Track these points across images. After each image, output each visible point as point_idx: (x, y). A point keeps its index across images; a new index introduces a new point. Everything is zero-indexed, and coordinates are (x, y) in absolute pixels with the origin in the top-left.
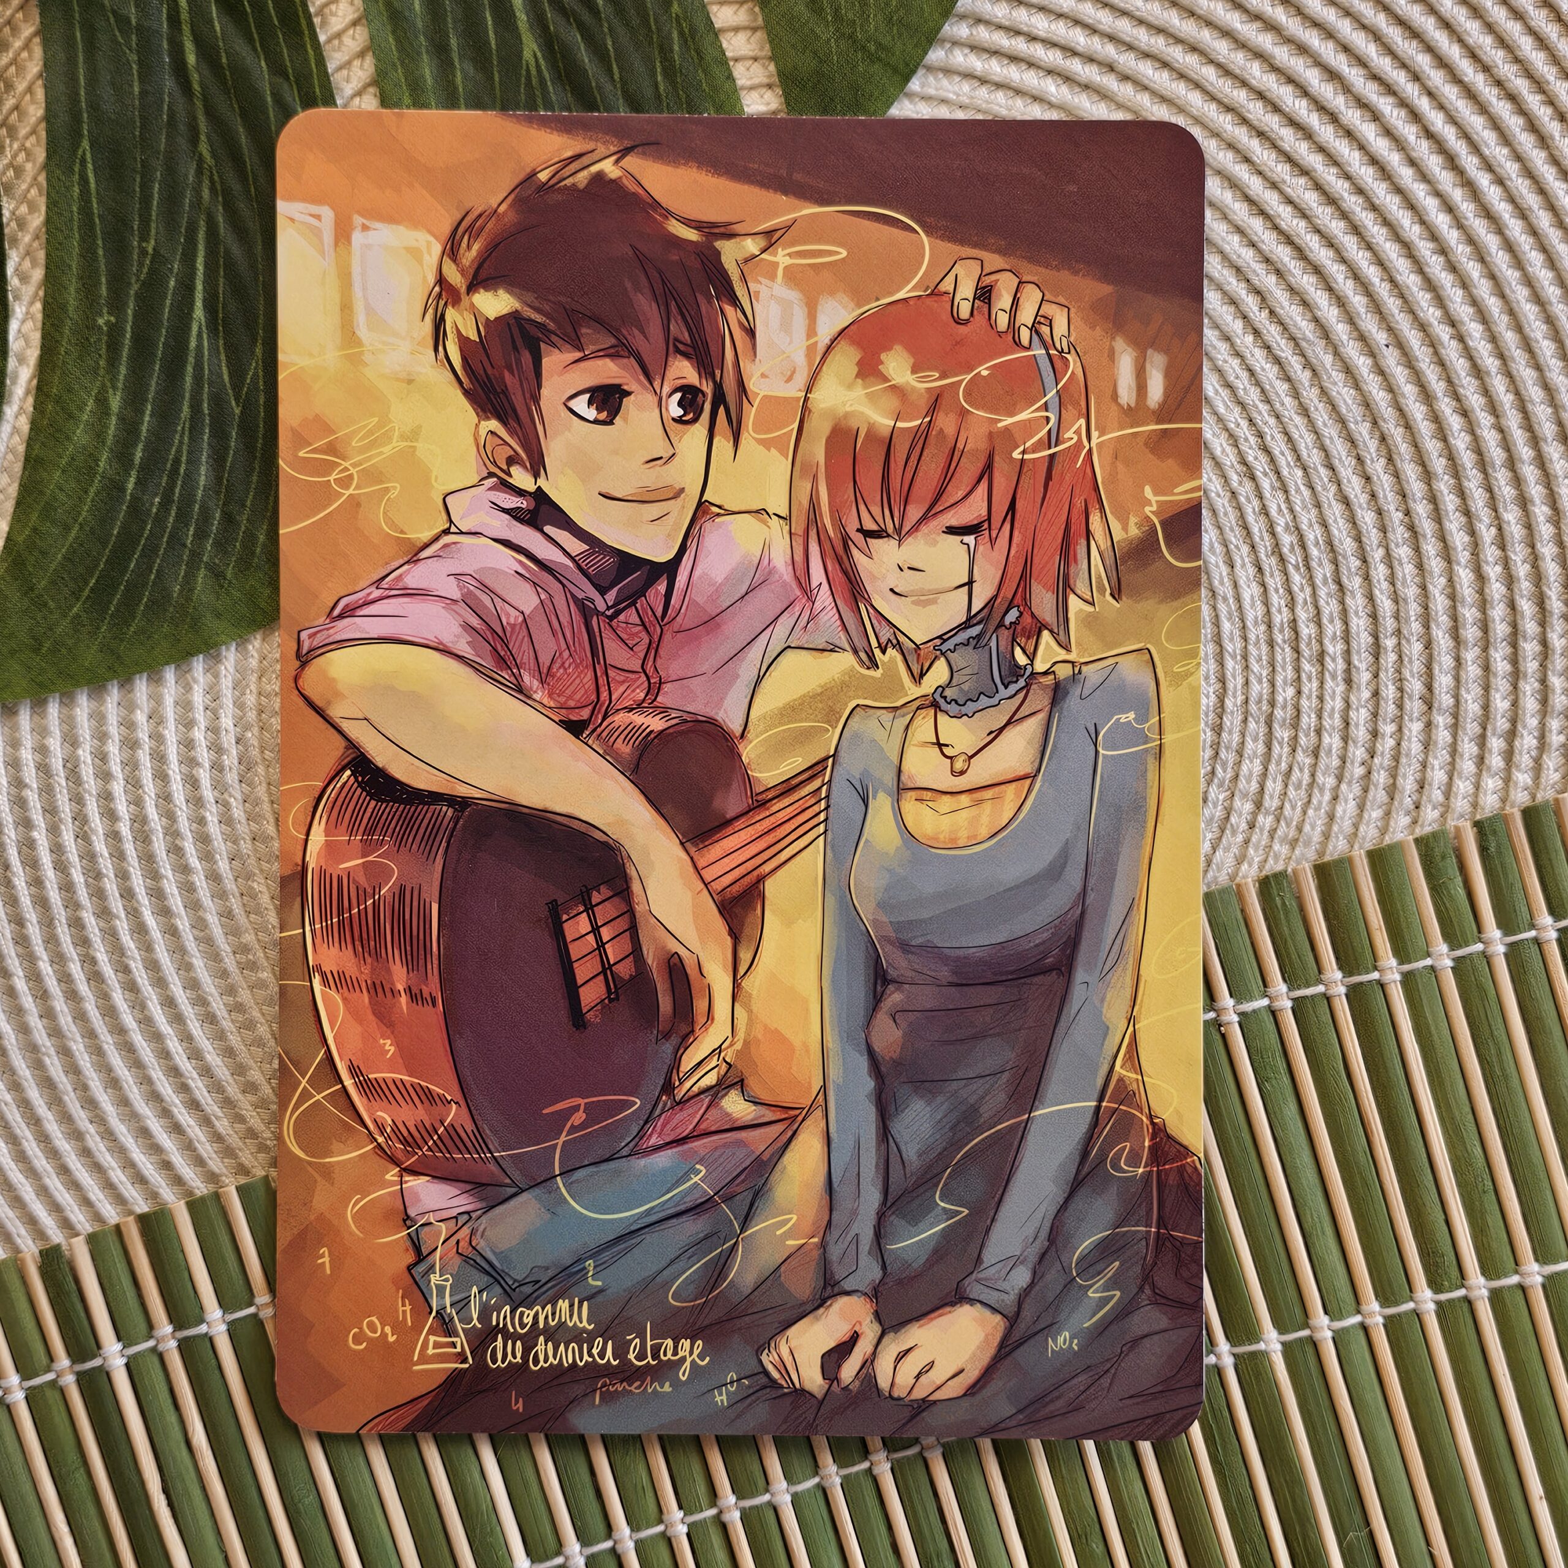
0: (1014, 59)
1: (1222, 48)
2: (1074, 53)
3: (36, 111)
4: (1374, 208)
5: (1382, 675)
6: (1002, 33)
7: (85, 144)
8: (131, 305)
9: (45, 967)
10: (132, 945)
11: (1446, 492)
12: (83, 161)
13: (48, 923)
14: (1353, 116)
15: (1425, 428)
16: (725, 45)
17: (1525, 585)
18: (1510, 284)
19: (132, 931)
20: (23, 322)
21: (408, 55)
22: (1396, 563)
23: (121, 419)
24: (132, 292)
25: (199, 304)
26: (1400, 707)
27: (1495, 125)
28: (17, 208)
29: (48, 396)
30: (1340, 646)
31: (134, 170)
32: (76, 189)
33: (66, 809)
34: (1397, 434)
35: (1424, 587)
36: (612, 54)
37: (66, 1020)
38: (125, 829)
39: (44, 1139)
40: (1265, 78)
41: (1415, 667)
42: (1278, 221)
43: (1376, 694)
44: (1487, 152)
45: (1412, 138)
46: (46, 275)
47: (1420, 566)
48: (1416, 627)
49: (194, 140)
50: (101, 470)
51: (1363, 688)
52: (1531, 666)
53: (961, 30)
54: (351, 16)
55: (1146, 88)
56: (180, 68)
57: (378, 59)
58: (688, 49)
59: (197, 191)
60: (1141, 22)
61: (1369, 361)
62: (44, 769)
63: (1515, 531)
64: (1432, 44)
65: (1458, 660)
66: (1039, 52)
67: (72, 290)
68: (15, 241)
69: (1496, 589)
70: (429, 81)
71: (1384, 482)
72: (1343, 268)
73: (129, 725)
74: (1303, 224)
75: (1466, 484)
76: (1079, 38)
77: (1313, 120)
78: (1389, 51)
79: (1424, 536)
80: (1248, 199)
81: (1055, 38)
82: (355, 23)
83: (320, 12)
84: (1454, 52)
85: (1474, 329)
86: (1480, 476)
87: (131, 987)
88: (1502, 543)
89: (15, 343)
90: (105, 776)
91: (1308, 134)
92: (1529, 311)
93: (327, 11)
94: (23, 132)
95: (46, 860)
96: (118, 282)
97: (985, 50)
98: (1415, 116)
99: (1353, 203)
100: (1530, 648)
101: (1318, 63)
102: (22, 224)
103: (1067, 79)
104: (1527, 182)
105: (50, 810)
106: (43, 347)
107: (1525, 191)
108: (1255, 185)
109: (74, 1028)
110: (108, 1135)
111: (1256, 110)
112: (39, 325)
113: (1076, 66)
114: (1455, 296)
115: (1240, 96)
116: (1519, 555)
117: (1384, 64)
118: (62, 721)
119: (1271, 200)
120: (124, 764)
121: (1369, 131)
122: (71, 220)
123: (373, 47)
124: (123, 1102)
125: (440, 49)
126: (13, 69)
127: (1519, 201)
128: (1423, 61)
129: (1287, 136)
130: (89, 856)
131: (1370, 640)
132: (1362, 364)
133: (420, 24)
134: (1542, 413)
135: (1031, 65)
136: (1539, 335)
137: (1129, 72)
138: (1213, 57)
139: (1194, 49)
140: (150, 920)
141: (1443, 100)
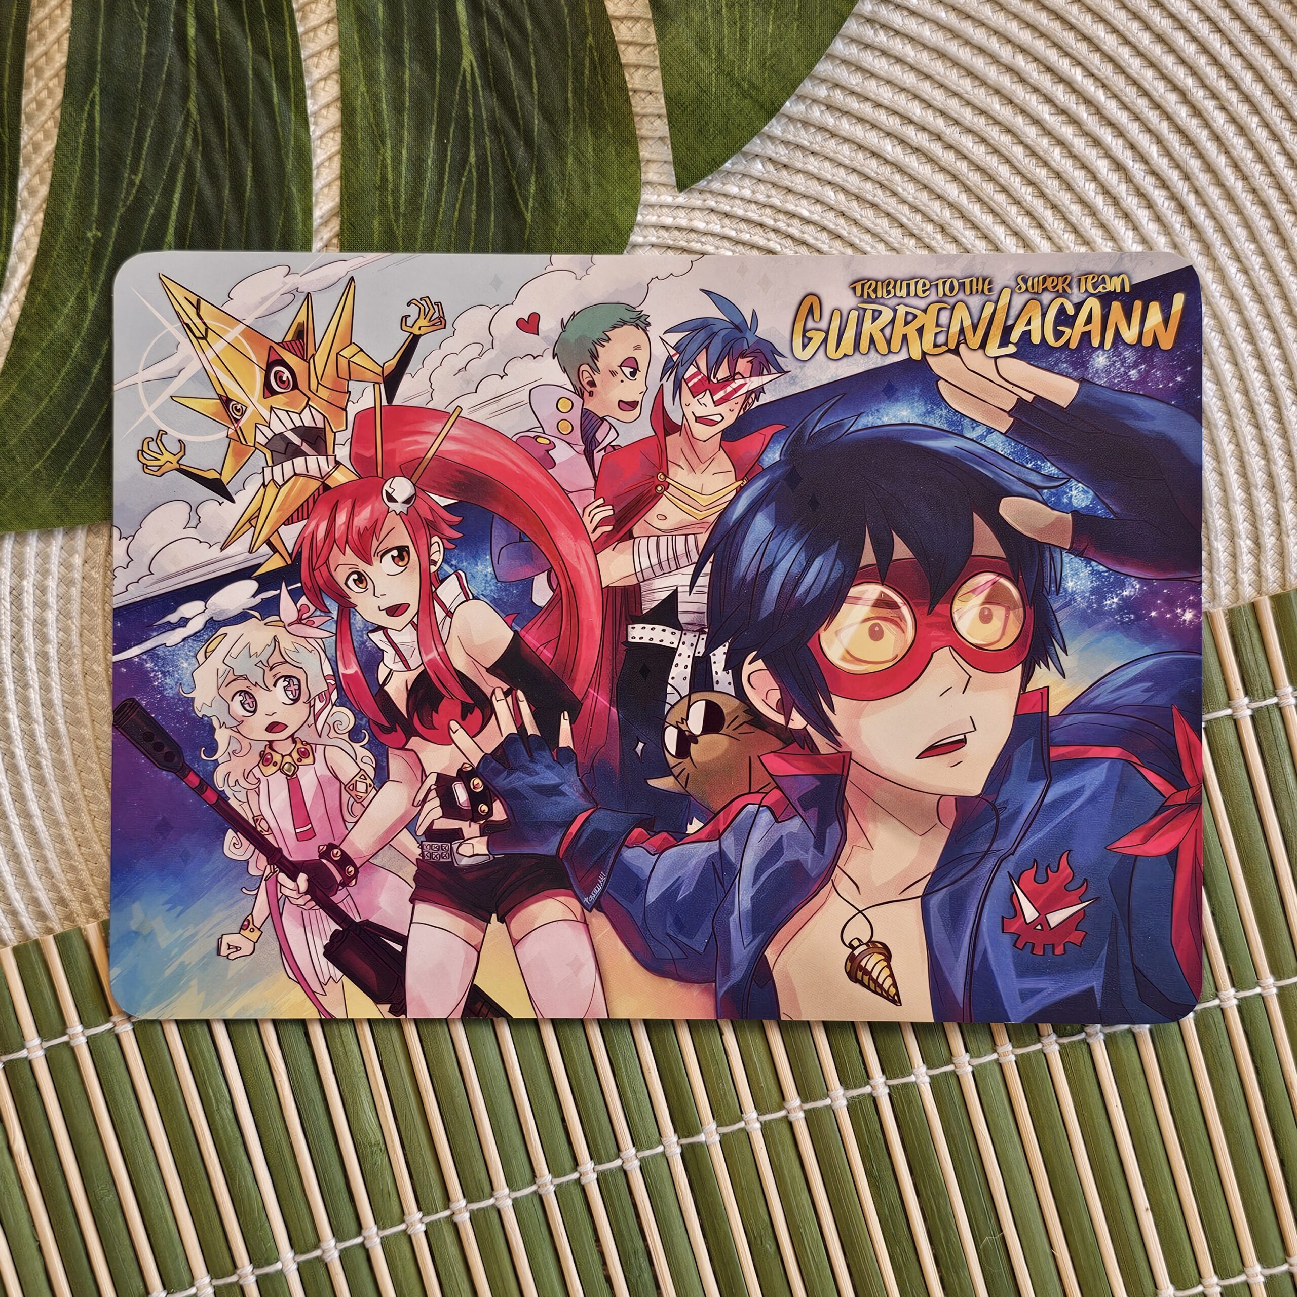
0: (861, 120)
1: (1031, 133)
2: (911, 122)
3: (61, 59)
7: (96, 89)
8: (116, 225)
10: (45, 746)
12: (92, 104)
14: (1131, 202)
16: (627, 78)
18: (1242, 355)
19: (47, 735)
20: (27, 227)
21: (368, 52)
23: (95, 314)
24: (118, 214)
25: (171, 230)
27: (1247, 225)
28: (35, 134)
29: (38, 290)
31: (133, 116)
32: (84, 125)
33: (7, 627)
36: (534, 72)
38: (52, 650)
40: (1063, 161)
44: (1237, 245)
45: (1178, 227)
46: (50, 192)
49: (185, 98)
50: (73, 355)
53: (822, 92)
54: (327, 15)
55: (965, 157)
56: (181, 38)
57: (343, 51)
58: (596, 75)
59: (182, 139)
60: (968, 103)
64: (1203, 152)
66: (882, 117)
67: (70, 206)
68: (28, 161)
70: (383, 75)
73: (67, 565)
76: (916, 110)
77: (1099, 201)
78: (1167, 153)
81: (896, 108)
82: (328, 22)
83: (302, 9)
84: (1221, 161)
87: (40, 780)
89: (17, 243)
90: (42, 605)
91: (1093, 212)
92: (1256, 379)
93: (308, 8)
94: (48, 73)
96: (108, 204)
97: (838, 110)
98: (1182, 208)
101: (1108, 155)
102: (37, 148)
103: (903, 142)
104: (1267, 274)
106: (40, 249)
107: (1264, 281)
111: (1052, 186)
112: (39, 231)
113: (910, 132)
115: (1041, 174)
117: (1162, 163)
118: (14, 556)
120: (59, 597)
122: (76, 149)
123: (342, 43)
125: (395, 51)
126: (47, 22)
127: (1257, 286)
128: (1194, 165)
129: (1075, 211)
130: (21, 669)
133: (381, 27)
134: (1256, 463)
135: (874, 126)
136: (1261, 400)
137: (953, 143)
138: (1023, 139)
139: (1009, 131)
140: (62, 728)
141: (1207, 199)
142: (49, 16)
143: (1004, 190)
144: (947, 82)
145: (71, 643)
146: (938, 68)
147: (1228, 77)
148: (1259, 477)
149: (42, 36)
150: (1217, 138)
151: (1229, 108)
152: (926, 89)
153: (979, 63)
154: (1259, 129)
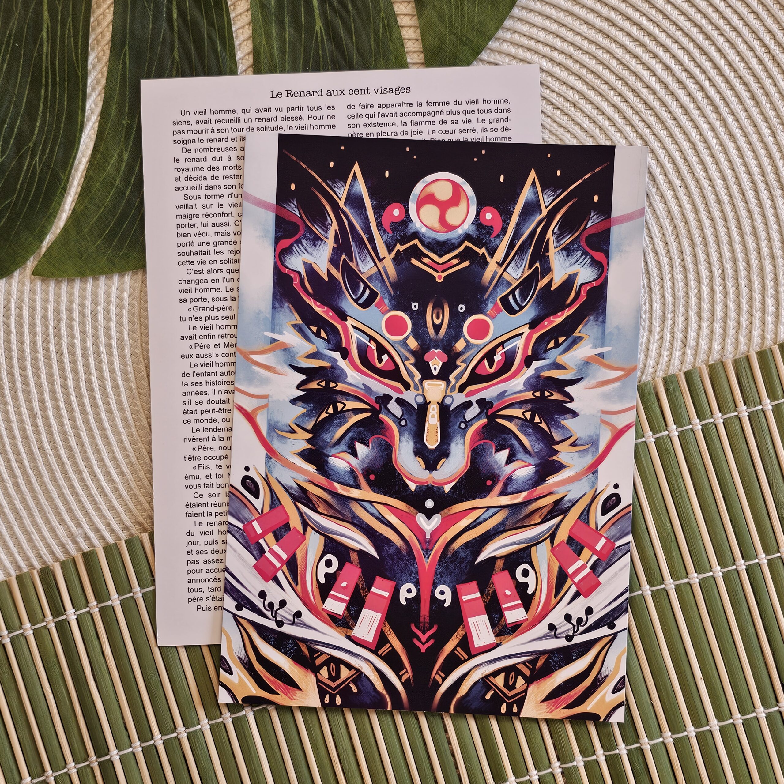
0: (529, 49)
1: (619, 52)
2: (556, 49)
3: (108, 36)
4: (680, 127)
5: (665, 329)
6: (525, 38)
7: (127, 47)
9: (73, 398)
10: (112, 393)
11: (700, 252)
12: (125, 55)
13: (77, 380)
14: (674, 86)
15: (693, 223)
16: (402, 33)
17: (732, 296)
18: (737, 165)
19: (112, 387)
21: (267, 23)
22: (676, 282)
23: (127, 164)
26: (672, 344)
27: (737, 96)
29: (98, 151)
30: (648, 315)
31: (145, 60)
32: (121, 66)
33: (90, 331)
34: (681, 225)
35: (687, 294)
36: (353, 31)
37: (80, 422)
38: (114, 342)
39: (65, 472)
40: (638, 66)
41: (680, 327)
42: (637, 128)
43: (662, 338)
44: (732, 107)
45: (700, 98)
47: (687, 284)
48: (682, 310)
49: (172, 50)
50: (116, 185)
51: (656, 334)
52: (731, 332)
53: (508, 35)
54: (245, 7)
55: (585, 67)
56: (170, 19)
58: (386, 32)
59: (171, 72)
60: (586, 38)
61: (672, 193)
62: (82, 314)
63: (730, 271)
65: (700, 326)
66: (540, 47)
67: (114, 108)
69: (719, 296)
70: (274, 35)
71: (673, 246)
72: (664, 151)
73: (120, 298)
74: (648, 131)
75: (710, 249)
76: (558, 43)
77: (658, 87)
78: (693, 60)
79: (689, 271)
80: (625, 118)
81: (548, 42)
83: (232, 5)
84: (722, 63)
85: (719, 183)
86: (716, 247)
87: (109, 411)
88: (723, 277)
90: (108, 319)
91: (654, 92)
92: (744, 177)
94: (102, 43)
95: (79, 352)
96: (133, 106)
97: (518, 45)
98: (702, 88)
99: (670, 123)
100: (731, 324)
101: (662, 62)
102: (98, 81)
103: (552, 60)
105: (83, 332)
107: (747, 125)
108: (629, 112)
109: (83, 426)
110: (93, 474)
111: (632, 80)
113: (555, 55)
114: (712, 168)
115: (626, 73)
116: (730, 283)
117: (691, 65)
118: (92, 294)
119: (635, 119)
120: (117, 315)
121: (681, 93)
122: (117, 78)
124: (101, 460)
125: (281, 22)
126: (102, 17)
127: (744, 128)
128: (708, 65)
129: (645, 92)
130: (98, 353)
131: (661, 313)
132: (669, 194)
133: (273, 10)
134: (746, 222)
135: (536, 53)
136: (748, 189)
137: (578, 59)
138: (616, 56)
139: (608, 52)
140: (120, 383)
141: (715, 82)
142: (103, 13)
143: (606, 83)
144: (574, 28)
145: (123, 338)
146: (569, 20)
147: (724, 18)
148: (748, 229)
149: (99, 24)
150: (719, 50)
151: (725, 34)
152: (563, 31)
153: (591, 17)
154: (742, 45)
